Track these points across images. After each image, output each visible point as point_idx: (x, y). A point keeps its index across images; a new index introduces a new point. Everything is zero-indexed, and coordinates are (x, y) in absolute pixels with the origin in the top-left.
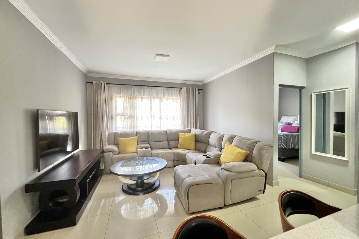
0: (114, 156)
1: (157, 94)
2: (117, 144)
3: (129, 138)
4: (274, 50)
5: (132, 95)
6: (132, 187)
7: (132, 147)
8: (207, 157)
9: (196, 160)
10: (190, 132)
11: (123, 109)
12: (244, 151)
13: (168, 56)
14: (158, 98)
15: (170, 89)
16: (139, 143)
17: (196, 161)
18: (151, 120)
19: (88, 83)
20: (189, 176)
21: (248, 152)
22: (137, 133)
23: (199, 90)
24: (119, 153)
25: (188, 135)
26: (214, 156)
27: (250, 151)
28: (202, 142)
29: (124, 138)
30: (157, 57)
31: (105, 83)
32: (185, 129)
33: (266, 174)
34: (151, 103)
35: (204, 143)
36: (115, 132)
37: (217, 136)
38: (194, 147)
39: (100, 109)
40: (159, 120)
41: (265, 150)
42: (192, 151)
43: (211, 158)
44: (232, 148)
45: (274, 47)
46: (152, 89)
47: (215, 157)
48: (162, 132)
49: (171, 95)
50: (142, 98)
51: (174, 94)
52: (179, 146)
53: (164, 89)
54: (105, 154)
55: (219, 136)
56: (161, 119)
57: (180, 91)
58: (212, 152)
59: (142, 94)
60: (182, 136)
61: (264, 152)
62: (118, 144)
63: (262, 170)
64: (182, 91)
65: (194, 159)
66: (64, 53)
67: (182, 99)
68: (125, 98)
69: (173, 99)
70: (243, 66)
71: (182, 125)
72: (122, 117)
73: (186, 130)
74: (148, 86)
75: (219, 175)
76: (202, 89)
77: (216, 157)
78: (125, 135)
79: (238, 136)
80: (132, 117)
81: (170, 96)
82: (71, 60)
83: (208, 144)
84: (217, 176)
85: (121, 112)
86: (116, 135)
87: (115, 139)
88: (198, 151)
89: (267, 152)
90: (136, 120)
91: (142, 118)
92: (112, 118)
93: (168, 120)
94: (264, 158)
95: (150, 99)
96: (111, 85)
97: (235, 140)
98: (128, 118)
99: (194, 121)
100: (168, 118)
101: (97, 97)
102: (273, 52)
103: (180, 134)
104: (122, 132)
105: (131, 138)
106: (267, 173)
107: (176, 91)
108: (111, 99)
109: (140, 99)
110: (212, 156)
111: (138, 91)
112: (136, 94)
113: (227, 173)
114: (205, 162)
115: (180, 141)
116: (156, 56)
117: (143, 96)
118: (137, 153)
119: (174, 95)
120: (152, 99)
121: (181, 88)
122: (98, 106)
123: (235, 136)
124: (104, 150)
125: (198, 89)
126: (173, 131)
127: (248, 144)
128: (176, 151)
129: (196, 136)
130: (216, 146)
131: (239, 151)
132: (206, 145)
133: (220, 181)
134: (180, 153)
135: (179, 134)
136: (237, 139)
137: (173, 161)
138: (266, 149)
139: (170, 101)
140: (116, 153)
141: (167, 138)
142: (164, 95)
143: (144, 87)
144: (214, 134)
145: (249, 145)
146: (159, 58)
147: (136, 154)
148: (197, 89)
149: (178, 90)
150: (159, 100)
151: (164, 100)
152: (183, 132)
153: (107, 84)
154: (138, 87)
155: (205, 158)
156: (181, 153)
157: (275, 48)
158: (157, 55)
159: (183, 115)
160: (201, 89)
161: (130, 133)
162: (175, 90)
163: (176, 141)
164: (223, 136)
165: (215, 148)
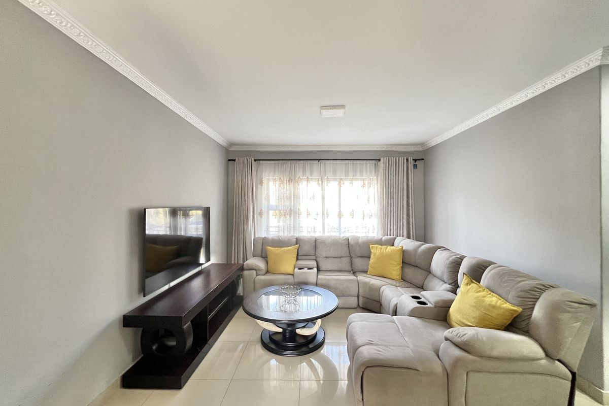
0: (259, 277)
1: (335, 173)
2: (264, 256)
3: (283, 249)
4: (601, 60)
5: (292, 175)
6: (275, 337)
7: (288, 264)
8: (419, 303)
9: (397, 304)
10: (393, 245)
11: (279, 199)
12: (507, 306)
13: (343, 106)
14: (335, 180)
15: (358, 162)
16: (300, 258)
17: (396, 306)
18: (323, 219)
19: (229, 160)
20: (370, 343)
21: (520, 309)
22: (298, 241)
23: (415, 160)
24: (267, 272)
25: (388, 249)
26: (436, 303)
27: (523, 307)
28: (417, 266)
29: (277, 249)
30: (323, 112)
31: (253, 159)
32: (384, 238)
33: (574, 374)
34: (323, 190)
35: (420, 268)
36: (265, 237)
37: (448, 259)
38: (399, 275)
39: (245, 201)
40: (338, 219)
41: (569, 312)
42: (394, 283)
43: (429, 305)
44: (477, 292)
45: (600, 52)
46: (325, 164)
47: (437, 305)
48: (340, 241)
49: (358, 174)
50: (308, 180)
51: (364, 169)
52: (370, 269)
53: (346, 164)
54: (246, 273)
55: (451, 259)
56: (340, 215)
57: (376, 166)
58: (435, 293)
59: (308, 173)
60: (376, 251)
61: (565, 317)
62: (267, 257)
63: (559, 361)
64: (381, 164)
65: (394, 302)
66: (191, 122)
67: (381, 179)
68: (282, 182)
69: (363, 180)
70: (512, 106)
71: (380, 229)
72: (277, 212)
73: (386, 240)
74: (319, 160)
75: (437, 353)
76: (423, 159)
77: (440, 305)
78: (279, 243)
79: (499, 264)
80: (292, 212)
81: (358, 176)
82: (203, 130)
83: (428, 270)
84: (433, 353)
85: (275, 204)
86: (265, 242)
87: (264, 249)
88: (406, 284)
89: (577, 319)
90: (298, 217)
91: (308, 214)
92: (261, 214)
93: (353, 218)
94: (567, 334)
95: (322, 182)
96: (261, 161)
97: (487, 275)
98: (285, 215)
99: (405, 221)
100: (352, 215)
101: (241, 181)
102: (598, 63)
103: (373, 247)
104: (275, 238)
105: (286, 248)
106: (575, 370)
107: (368, 165)
108: (261, 183)
109: (305, 183)
110: (432, 302)
111: (301, 170)
112: (299, 174)
113: (457, 352)
114: (413, 313)
115: (372, 260)
116: (321, 109)
117: (311, 176)
118: (293, 275)
119: (364, 173)
120: (326, 182)
121: (379, 160)
122: (242, 195)
123: (490, 263)
124: (245, 266)
125: (413, 160)
126: (360, 240)
127: (519, 290)
128: (362, 278)
129: (404, 253)
130: (445, 279)
131: (494, 303)
132: (425, 273)
133: (439, 369)
134: (369, 282)
135: (371, 246)
136: (493, 272)
137: (356, 298)
138: (573, 310)
139: (358, 183)
140: (261, 273)
141: (348, 253)
142: (347, 174)
143: (312, 162)
144: (441, 254)
145: (521, 291)
146: (327, 113)
147: (291, 276)
148: (410, 159)
149: (372, 164)
150: (337, 183)
151: (347, 184)
152: (380, 242)
153: (255, 160)
154: (302, 162)
155: (414, 304)
156: (372, 284)
157: (603, 56)
158: (323, 107)
159: (381, 209)
160: (419, 160)
161: (287, 239)
162: (366, 164)
163: (365, 260)
164: (462, 258)
165: (442, 282)
